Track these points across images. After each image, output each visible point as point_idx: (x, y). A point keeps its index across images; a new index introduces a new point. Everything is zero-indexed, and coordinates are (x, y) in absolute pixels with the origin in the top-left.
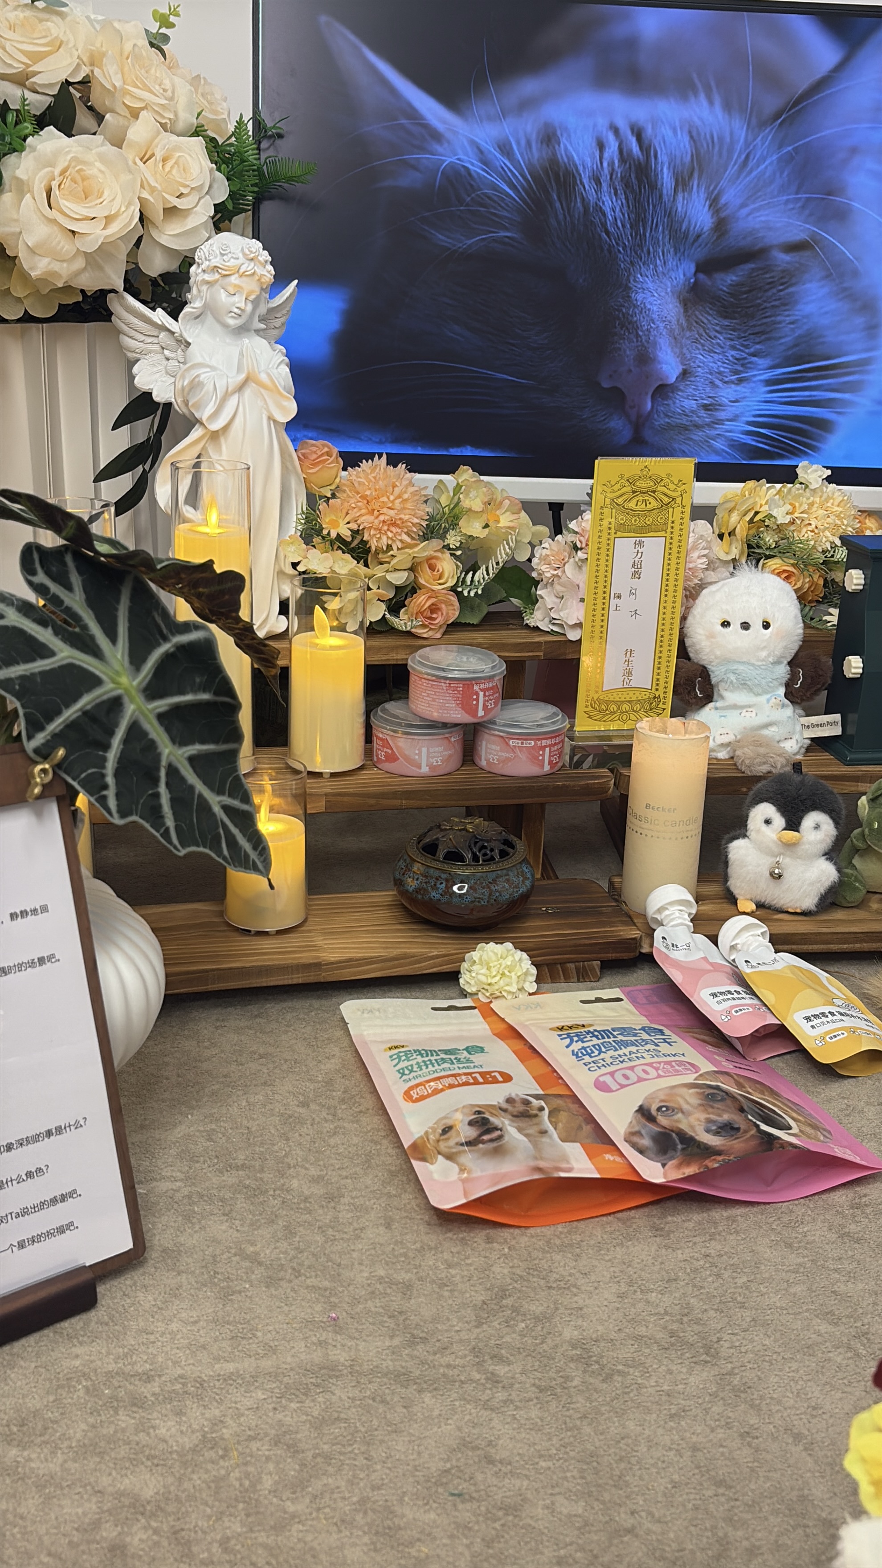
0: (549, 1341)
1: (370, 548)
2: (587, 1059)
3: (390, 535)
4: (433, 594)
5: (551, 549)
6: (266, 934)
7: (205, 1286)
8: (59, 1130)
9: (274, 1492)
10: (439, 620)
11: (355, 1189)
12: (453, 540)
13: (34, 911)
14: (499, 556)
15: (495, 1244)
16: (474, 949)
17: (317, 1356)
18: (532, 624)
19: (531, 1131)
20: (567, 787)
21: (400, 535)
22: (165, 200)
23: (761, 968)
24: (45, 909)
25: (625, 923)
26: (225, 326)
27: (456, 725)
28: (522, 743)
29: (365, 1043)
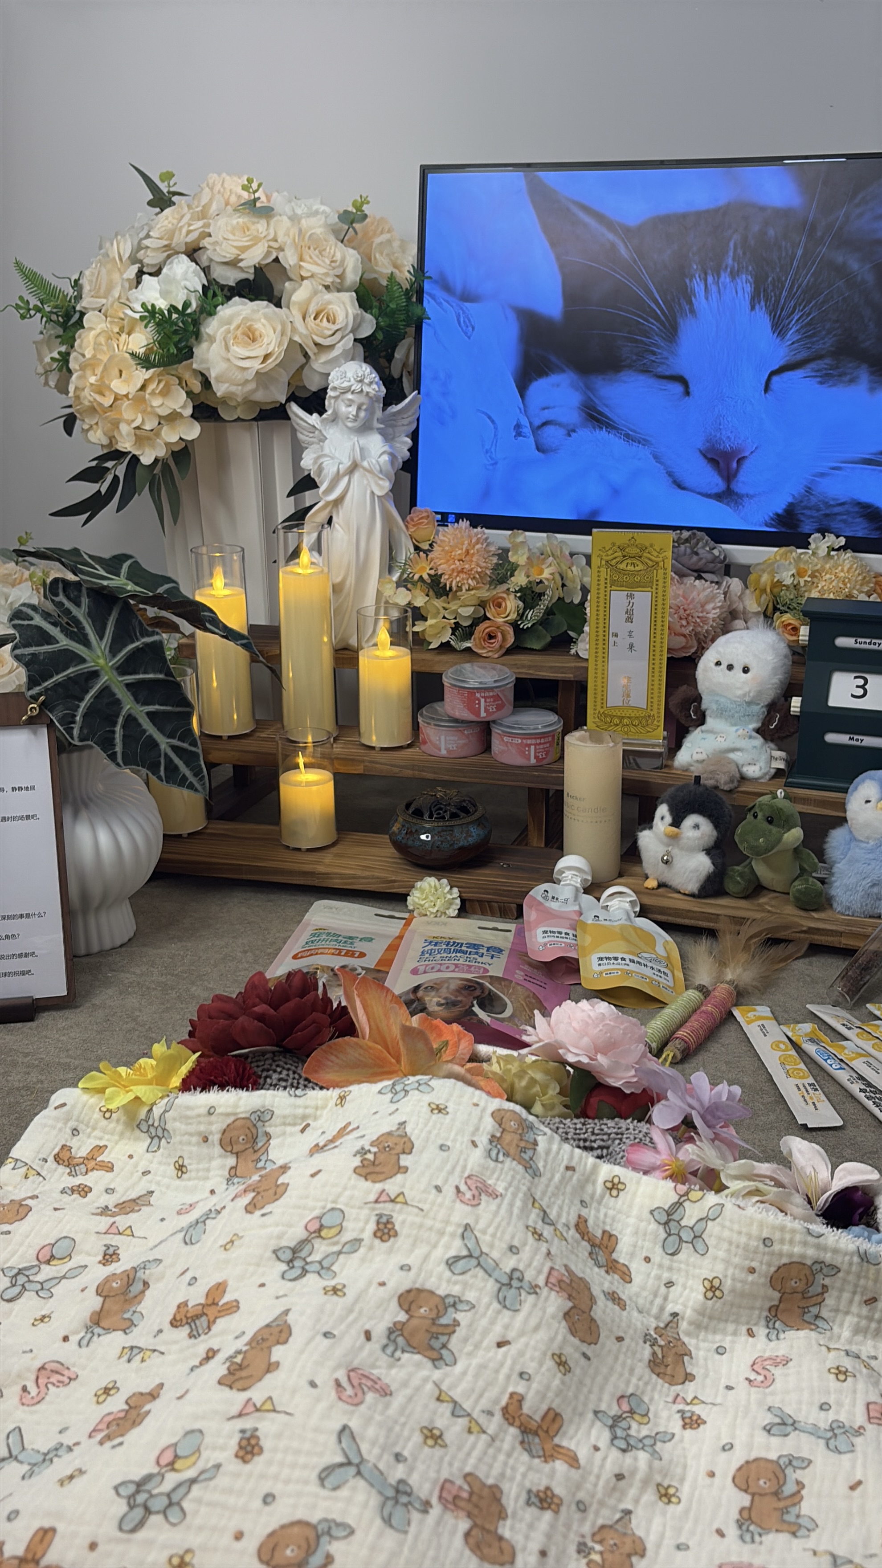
1: (446, 588)
2: (426, 956)
3: (459, 579)
4: (496, 625)
8: (28, 916)
10: (497, 645)
12: (513, 585)
16: (421, 880)
18: (573, 652)
21: (467, 580)
22: (314, 339)
23: (602, 922)
24: (33, 788)
26: (348, 428)
29: (308, 924)
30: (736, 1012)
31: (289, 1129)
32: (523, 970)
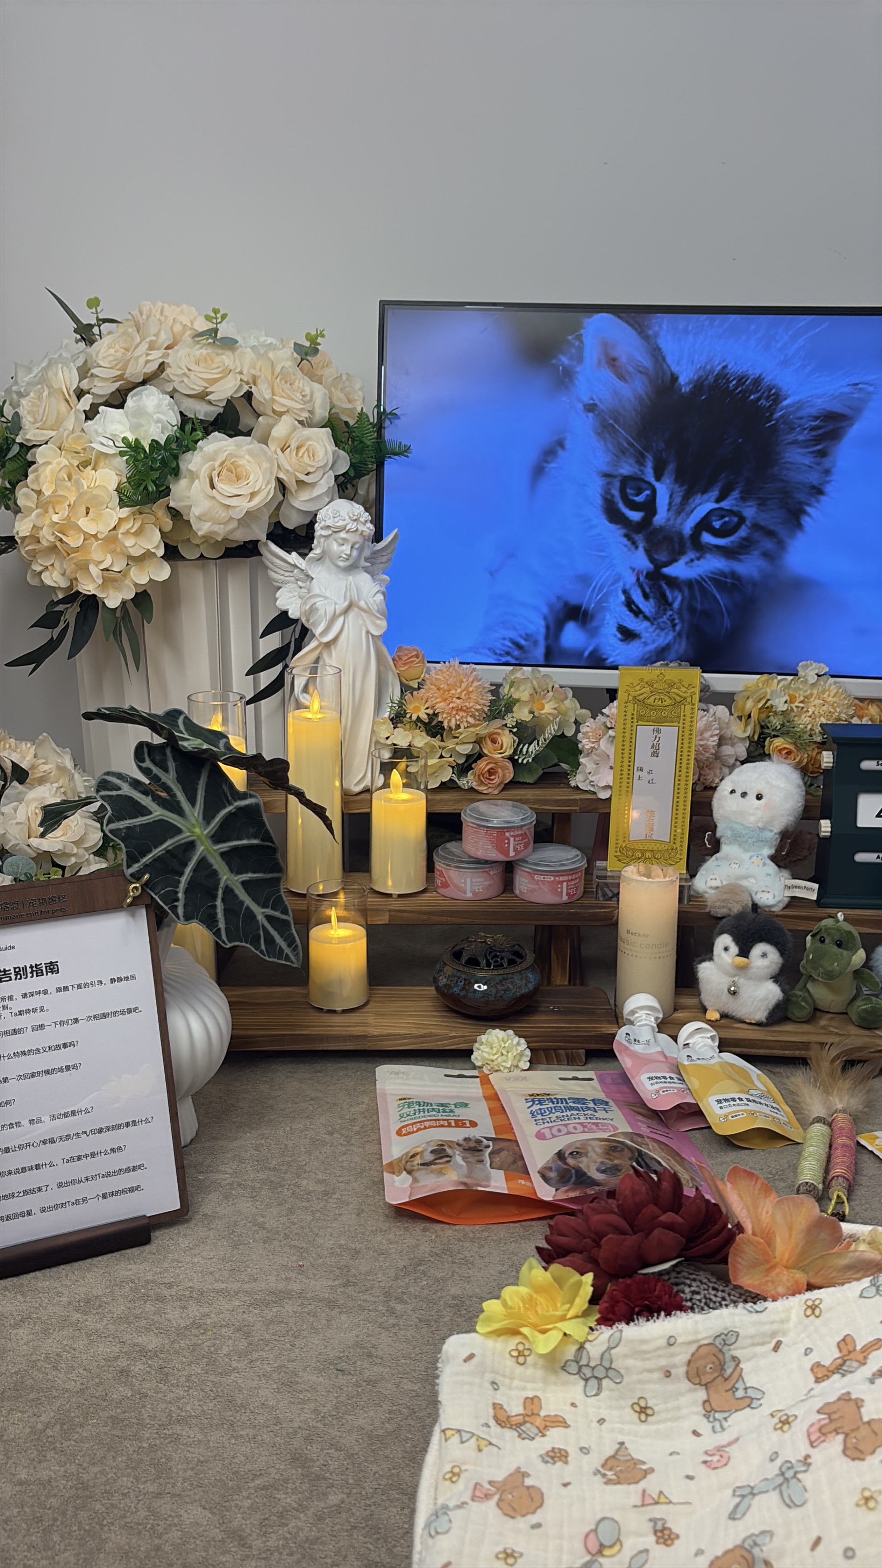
0: (439, 1294)
1: (443, 727)
2: (539, 1117)
3: (458, 717)
4: (493, 761)
5: (591, 728)
6: (334, 1012)
7: (224, 1238)
8: (134, 1123)
9: (227, 1355)
10: (496, 780)
11: (345, 1190)
12: (510, 721)
13: (127, 978)
14: (547, 734)
15: (428, 1233)
16: (484, 1033)
17: (280, 1286)
18: (574, 784)
19: (472, 1159)
20: (576, 913)
21: (466, 717)
22: (296, 476)
23: (698, 1062)
24: (133, 977)
25: (610, 1022)
26: (338, 566)
27: (496, 862)
28: (545, 878)
29: (384, 1095)
30: (863, 1142)
31: (759, 1349)
32: (641, 1121)
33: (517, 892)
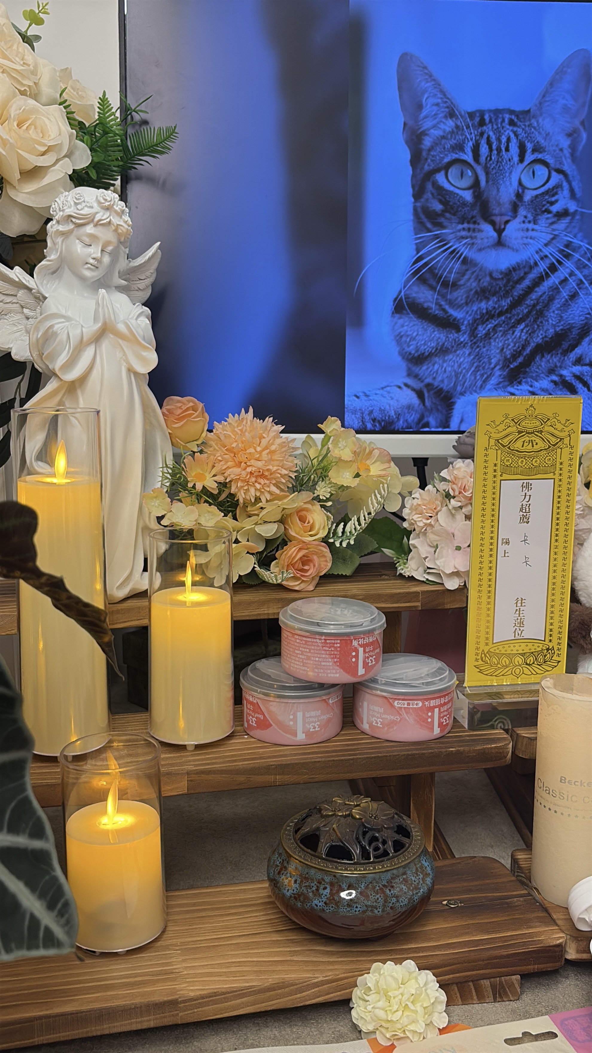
1: (238, 500)
3: (258, 486)
4: (305, 546)
5: (422, 499)
12: (323, 491)
14: (371, 506)
18: (407, 574)
20: (458, 752)
21: (269, 486)
22: (21, 158)
25: (541, 920)
26: (82, 279)
27: (334, 685)
28: (408, 704)
33: (365, 726)
